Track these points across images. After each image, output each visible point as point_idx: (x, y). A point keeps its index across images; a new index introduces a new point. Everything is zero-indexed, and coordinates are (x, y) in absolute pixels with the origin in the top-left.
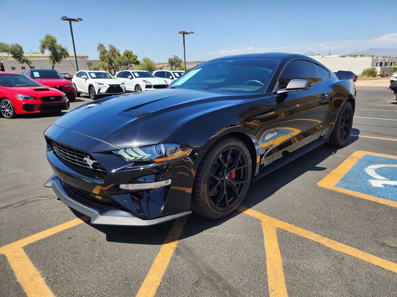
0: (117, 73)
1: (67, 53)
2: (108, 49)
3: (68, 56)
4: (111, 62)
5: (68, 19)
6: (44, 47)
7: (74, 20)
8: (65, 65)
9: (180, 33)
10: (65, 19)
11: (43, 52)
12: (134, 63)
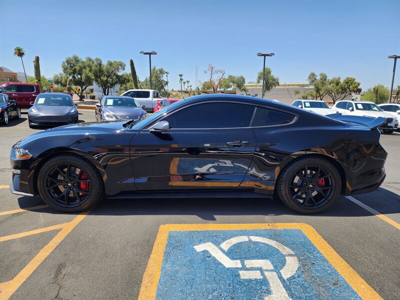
0: (337, 102)
1: (278, 83)
2: (318, 78)
3: (279, 85)
4: (318, 90)
5: (262, 55)
6: (260, 78)
7: (268, 55)
8: (283, 93)
9: (390, 57)
10: (260, 55)
11: (259, 82)
12: (354, 91)
